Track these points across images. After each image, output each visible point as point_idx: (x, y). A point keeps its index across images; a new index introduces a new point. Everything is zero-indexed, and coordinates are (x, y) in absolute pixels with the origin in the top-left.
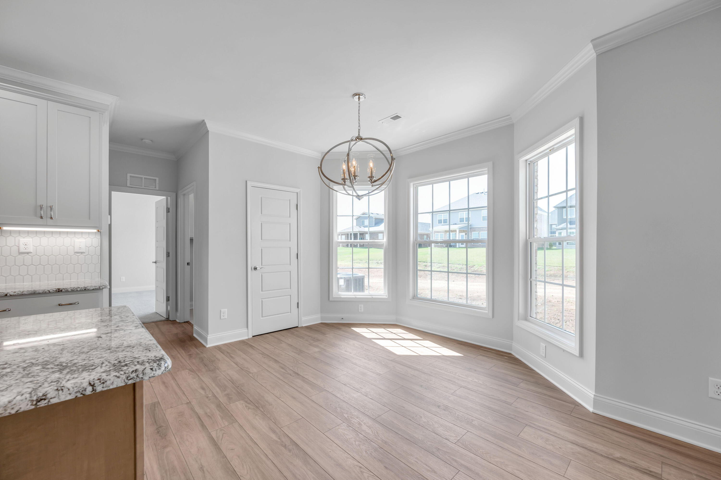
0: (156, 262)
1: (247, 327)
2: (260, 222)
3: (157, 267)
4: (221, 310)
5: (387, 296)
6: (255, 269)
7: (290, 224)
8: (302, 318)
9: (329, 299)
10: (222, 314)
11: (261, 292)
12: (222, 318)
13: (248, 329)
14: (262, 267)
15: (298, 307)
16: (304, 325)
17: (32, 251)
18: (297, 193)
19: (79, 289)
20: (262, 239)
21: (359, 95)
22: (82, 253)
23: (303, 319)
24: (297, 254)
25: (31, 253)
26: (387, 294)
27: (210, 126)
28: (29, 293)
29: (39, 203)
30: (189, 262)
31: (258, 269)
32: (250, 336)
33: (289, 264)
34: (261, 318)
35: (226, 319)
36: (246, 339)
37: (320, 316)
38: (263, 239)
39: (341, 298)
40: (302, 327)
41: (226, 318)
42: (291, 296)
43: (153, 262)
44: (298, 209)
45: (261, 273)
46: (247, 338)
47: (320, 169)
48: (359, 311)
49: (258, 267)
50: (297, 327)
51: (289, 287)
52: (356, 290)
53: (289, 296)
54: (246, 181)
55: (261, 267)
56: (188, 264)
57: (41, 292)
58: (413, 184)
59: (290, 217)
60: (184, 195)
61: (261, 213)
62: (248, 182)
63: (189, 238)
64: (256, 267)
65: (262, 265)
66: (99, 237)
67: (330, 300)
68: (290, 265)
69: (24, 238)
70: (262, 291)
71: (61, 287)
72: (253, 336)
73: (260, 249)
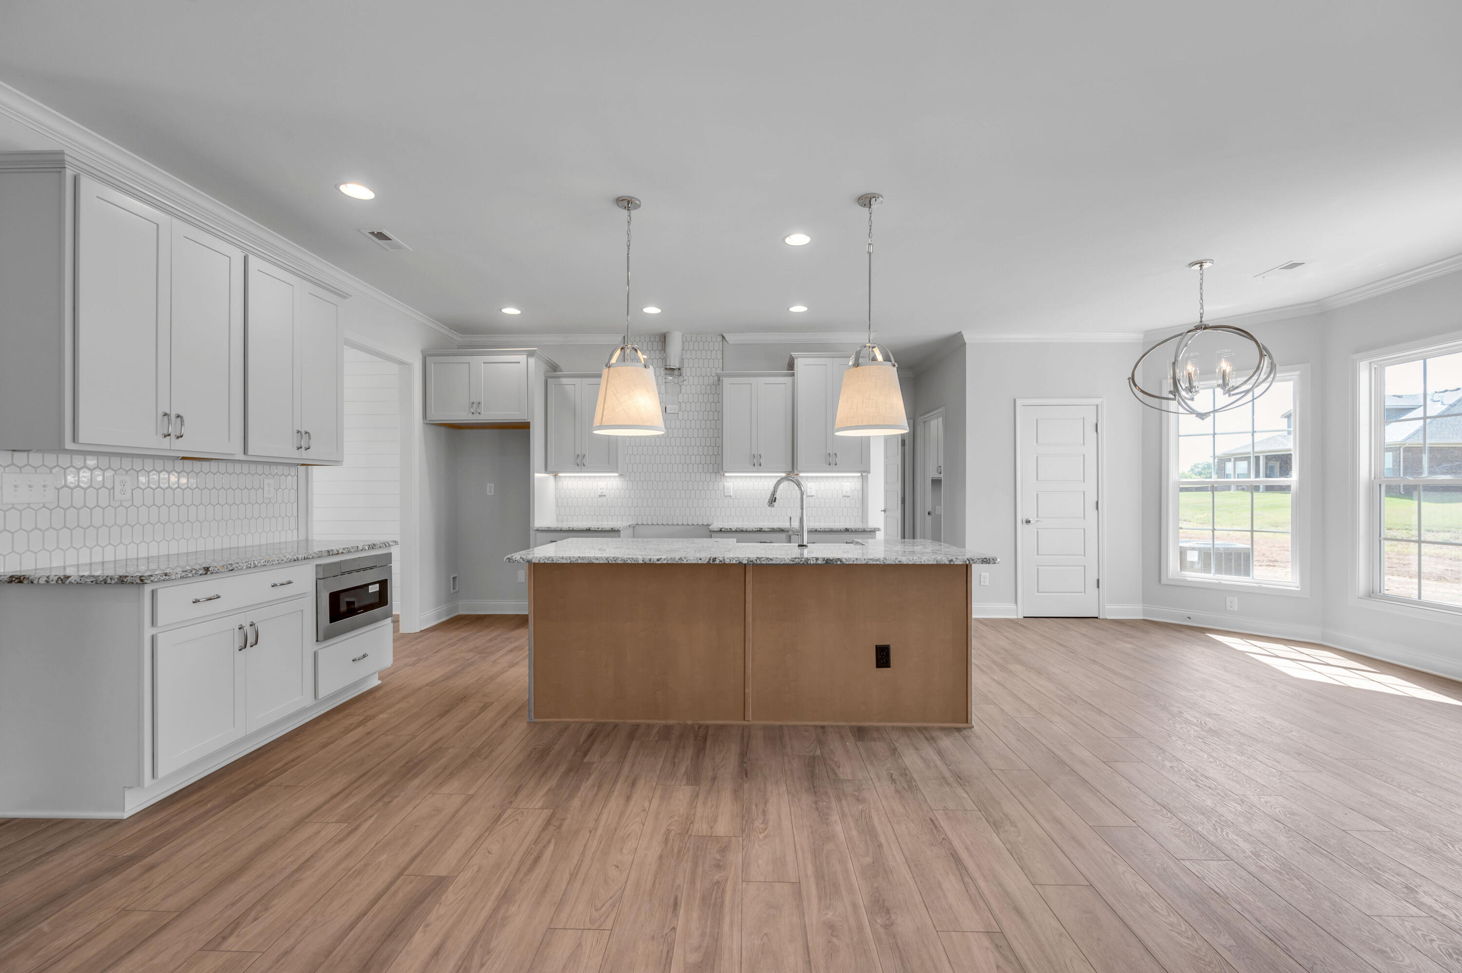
0: (885, 511)
1: (1016, 602)
2: (1035, 456)
3: (887, 517)
4: (982, 574)
5: (1300, 588)
6: (1028, 522)
7: (1084, 455)
8: (1106, 604)
9: (1160, 581)
10: (982, 580)
11: (1036, 556)
12: (982, 583)
13: (1017, 605)
14: (1038, 519)
15: (1098, 587)
16: (1109, 618)
17: (814, 495)
18: (1097, 406)
19: (860, 530)
20: (1037, 480)
21: (1202, 263)
22: (848, 497)
23: (1107, 607)
24: (1097, 502)
25: (814, 496)
26: (1298, 584)
27: (967, 338)
28: (829, 530)
29: (828, 452)
30: (930, 510)
31: (1031, 522)
32: (1021, 616)
33: (1081, 518)
34: (1037, 594)
35: (986, 586)
36: (1015, 619)
37: (1141, 607)
38: (1039, 479)
39: (1186, 581)
40: (1106, 619)
41: (988, 585)
42: (1086, 568)
43: (882, 511)
44: (1098, 431)
45: (1037, 528)
46: (1016, 617)
47: (1131, 380)
48: (1227, 609)
49: (1031, 519)
50: (1097, 618)
51: (1083, 554)
52: (1219, 571)
53: (1083, 568)
54: (1015, 400)
55: (1036, 519)
56: (929, 513)
57: (836, 530)
58: (1370, 363)
59: (1084, 444)
60: (925, 422)
61: (1037, 442)
62: (1017, 400)
63: (931, 479)
64: (1029, 519)
65: (1037, 516)
66: (861, 481)
67: (1163, 582)
68: (1084, 518)
69: (809, 482)
70: (1038, 554)
71: (848, 527)
72: (1024, 617)
73: (1036, 495)
